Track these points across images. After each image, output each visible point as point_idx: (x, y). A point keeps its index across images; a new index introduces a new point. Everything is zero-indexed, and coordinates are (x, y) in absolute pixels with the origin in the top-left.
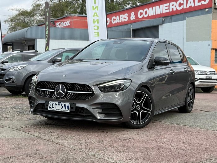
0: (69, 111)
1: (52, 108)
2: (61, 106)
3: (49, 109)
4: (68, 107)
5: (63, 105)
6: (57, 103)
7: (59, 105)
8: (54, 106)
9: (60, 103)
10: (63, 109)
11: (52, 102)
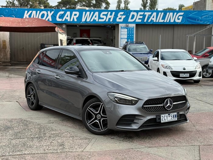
0: (176, 119)
1: (164, 120)
2: (171, 116)
3: (162, 122)
4: (176, 116)
5: (172, 116)
6: (167, 115)
7: (169, 116)
8: (166, 118)
9: (170, 114)
10: (172, 119)
11: (163, 115)
